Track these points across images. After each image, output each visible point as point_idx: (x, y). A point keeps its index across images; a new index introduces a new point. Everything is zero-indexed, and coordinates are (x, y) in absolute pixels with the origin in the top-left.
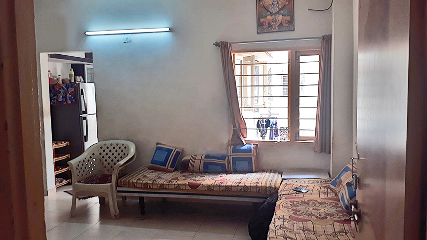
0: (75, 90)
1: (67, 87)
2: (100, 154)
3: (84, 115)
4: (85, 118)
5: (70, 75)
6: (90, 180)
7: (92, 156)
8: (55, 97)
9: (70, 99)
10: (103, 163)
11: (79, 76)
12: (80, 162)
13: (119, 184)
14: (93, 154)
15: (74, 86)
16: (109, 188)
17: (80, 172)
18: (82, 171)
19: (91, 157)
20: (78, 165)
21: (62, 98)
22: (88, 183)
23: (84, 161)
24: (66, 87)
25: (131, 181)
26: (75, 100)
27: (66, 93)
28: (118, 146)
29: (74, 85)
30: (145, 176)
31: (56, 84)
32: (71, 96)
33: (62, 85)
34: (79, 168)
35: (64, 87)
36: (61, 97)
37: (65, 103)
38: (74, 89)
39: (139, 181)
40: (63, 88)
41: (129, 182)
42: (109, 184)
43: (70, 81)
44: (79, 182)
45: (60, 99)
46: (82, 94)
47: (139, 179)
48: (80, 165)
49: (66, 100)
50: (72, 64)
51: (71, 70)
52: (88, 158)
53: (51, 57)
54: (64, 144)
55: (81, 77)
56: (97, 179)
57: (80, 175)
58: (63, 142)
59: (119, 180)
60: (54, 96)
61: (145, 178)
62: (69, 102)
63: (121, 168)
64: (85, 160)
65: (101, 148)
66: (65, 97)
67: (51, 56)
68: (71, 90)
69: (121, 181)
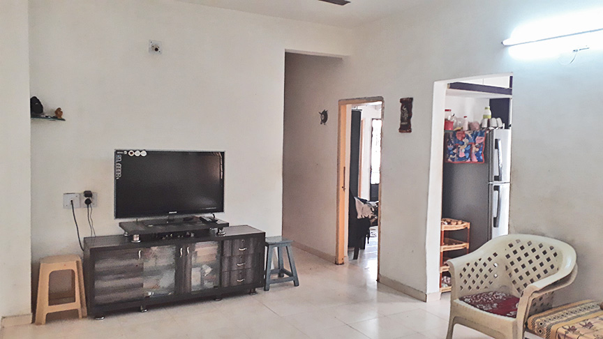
0: (486, 140)
1: (475, 136)
2: (508, 256)
3: (496, 183)
4: (497, 188)
5: (485, 117)
6: (479, 301)
7: (492, 257)
8: (455, 151)
9: (477, 154)
10: (510, 274)
11: (496, 118)
12: (468, 264)
13: (530, 327)
14: (495, 255)
15: (484, 134)
16: (511, 328)
17: (465, 282)
18: (470, 281)
19: (490, 259)
20: (465, 270)
21: (465, 152)
22: (475, 307)
23: (476, 264)
24: (472, 135)
25: (554, 328)
26: (485, 157)
27: (471, 145)
28: (543, 249)
29: (485, 131)
30: (589, 325)
31: (459, 130)
32: (478, 150)
33: (466, 133)
34: (465, 274)
35: (470, 136)
36: (464, 150)
37: (469, 160)
38: (484, 138)
39: (570, 334)
40: (468, 137)
41: (549, 329)
42: (512, 320)
43: (481, 125)
44: (462, 299)
45: (462, 155)
46: (497, 147)
47: (573, 329)
48: (469, 269)
49: (470, 156)
50: (491, 100)
51: (486, 108)
52: (485, 260)
53: (450, 88)
54: (460, 226)
55: (499, 120)
56: (495, 302)
57: (465, 287)
58: (460, 222)
59: (532, 318)
60: (453, 149)
61: (587, 329)
62: (475, 159)
63: (537, 296)
64: (478, 262)
65: (511, 246)
66: (469, 151)
67: (453, 86)
68: (480, 140)
69: (534, 320)
